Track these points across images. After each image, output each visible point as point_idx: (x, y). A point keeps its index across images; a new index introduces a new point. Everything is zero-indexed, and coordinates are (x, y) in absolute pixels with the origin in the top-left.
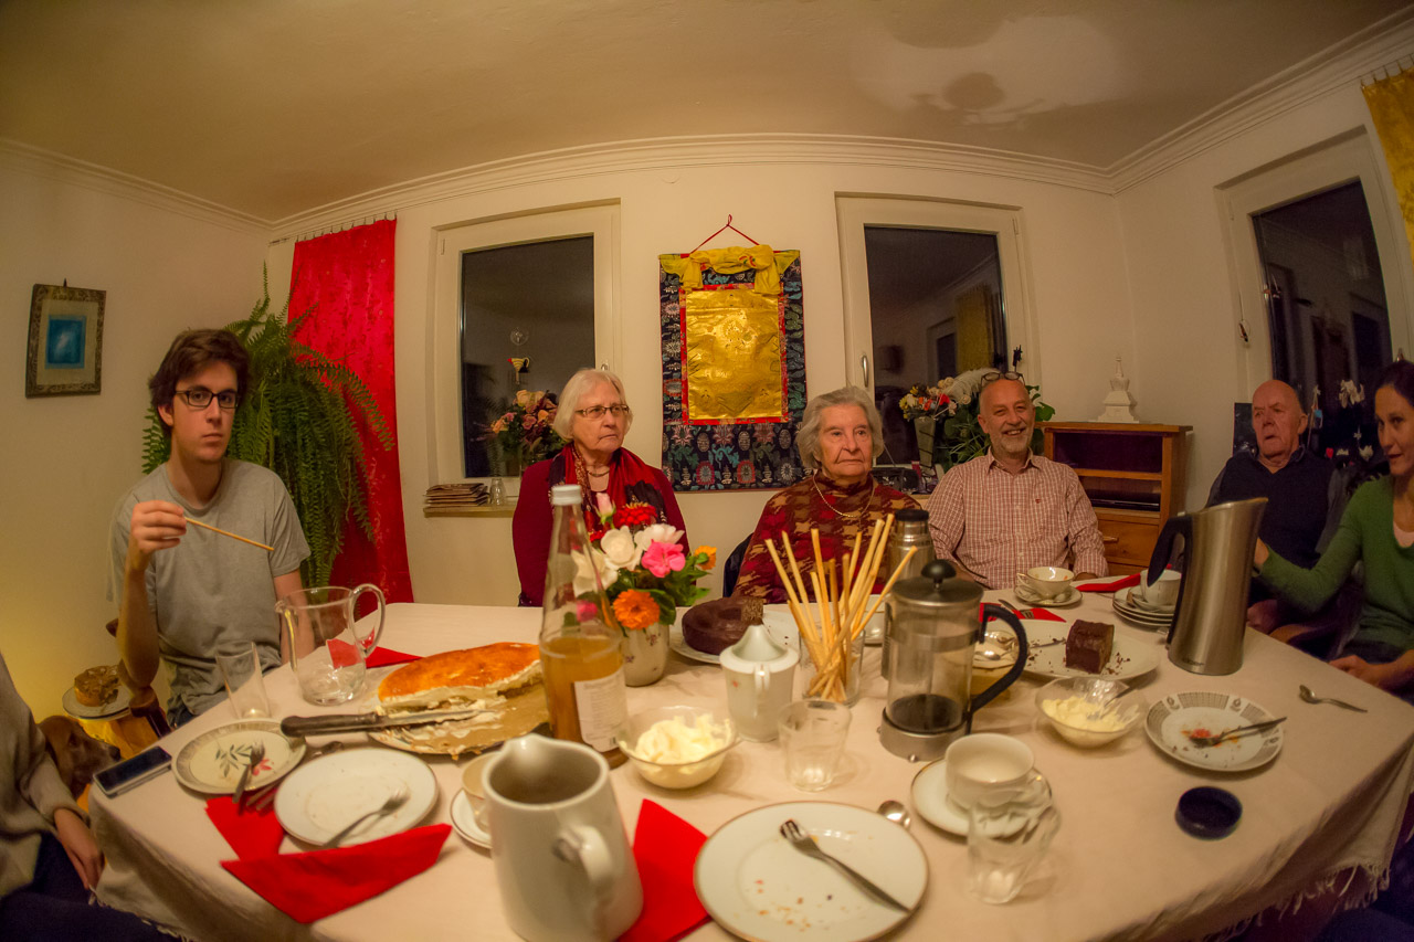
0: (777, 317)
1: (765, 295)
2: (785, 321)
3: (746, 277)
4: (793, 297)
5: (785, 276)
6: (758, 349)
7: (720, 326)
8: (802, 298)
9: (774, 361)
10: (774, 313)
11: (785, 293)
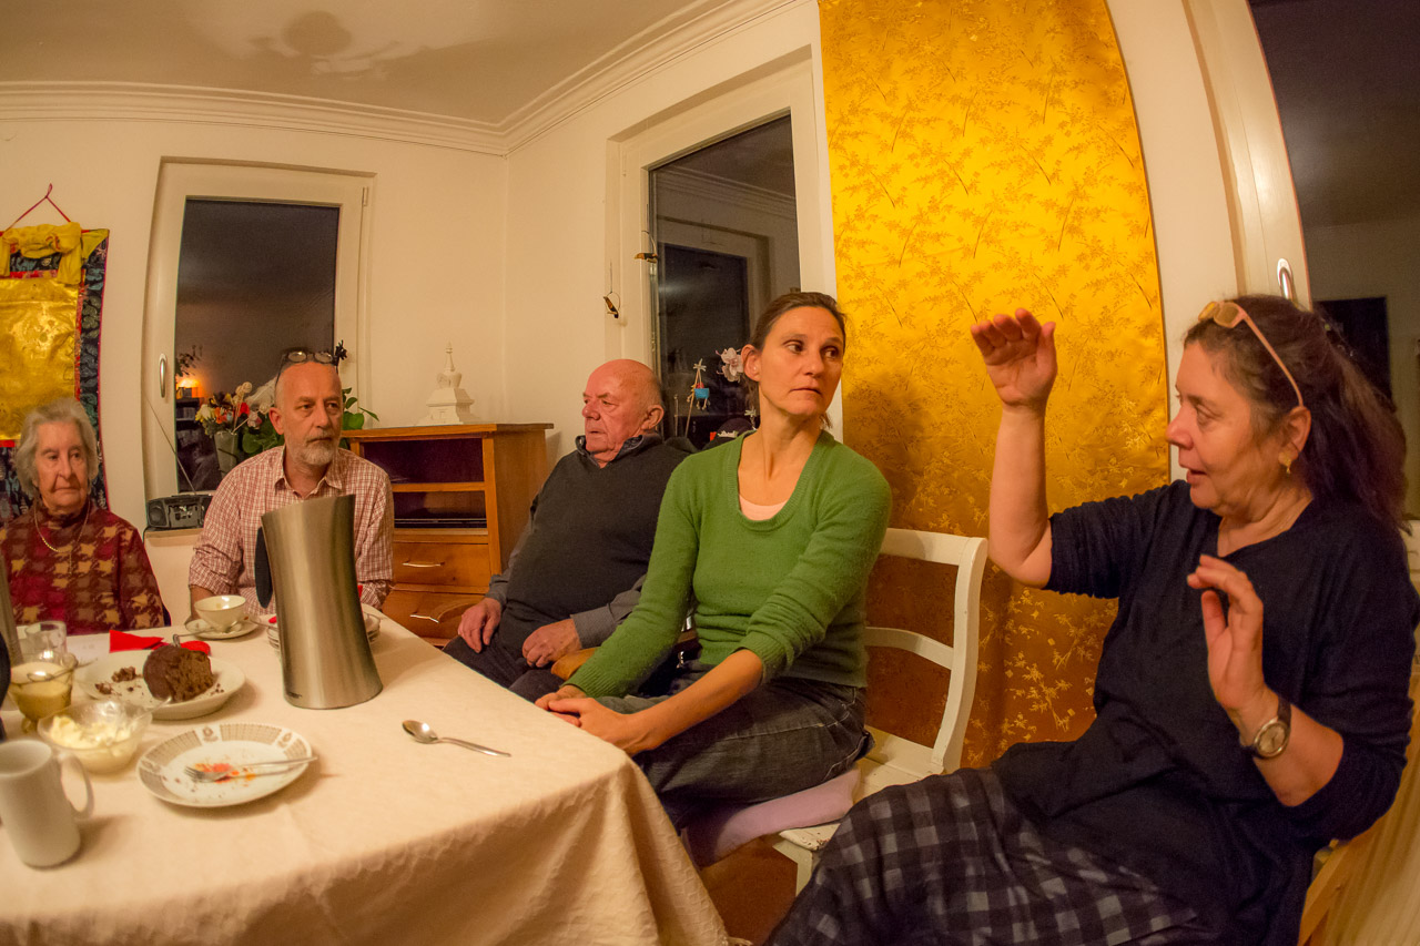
0: (75, 313)
1: (67, 286)
2: (83, 316)
3: (52, 263)
4: (94, 288)
5: (89, 261)
6: (54, 350)
7: (20, 323)
8: (102, 289)
9: (68, 367)
10: (73, 308)
11: (87, 282)
